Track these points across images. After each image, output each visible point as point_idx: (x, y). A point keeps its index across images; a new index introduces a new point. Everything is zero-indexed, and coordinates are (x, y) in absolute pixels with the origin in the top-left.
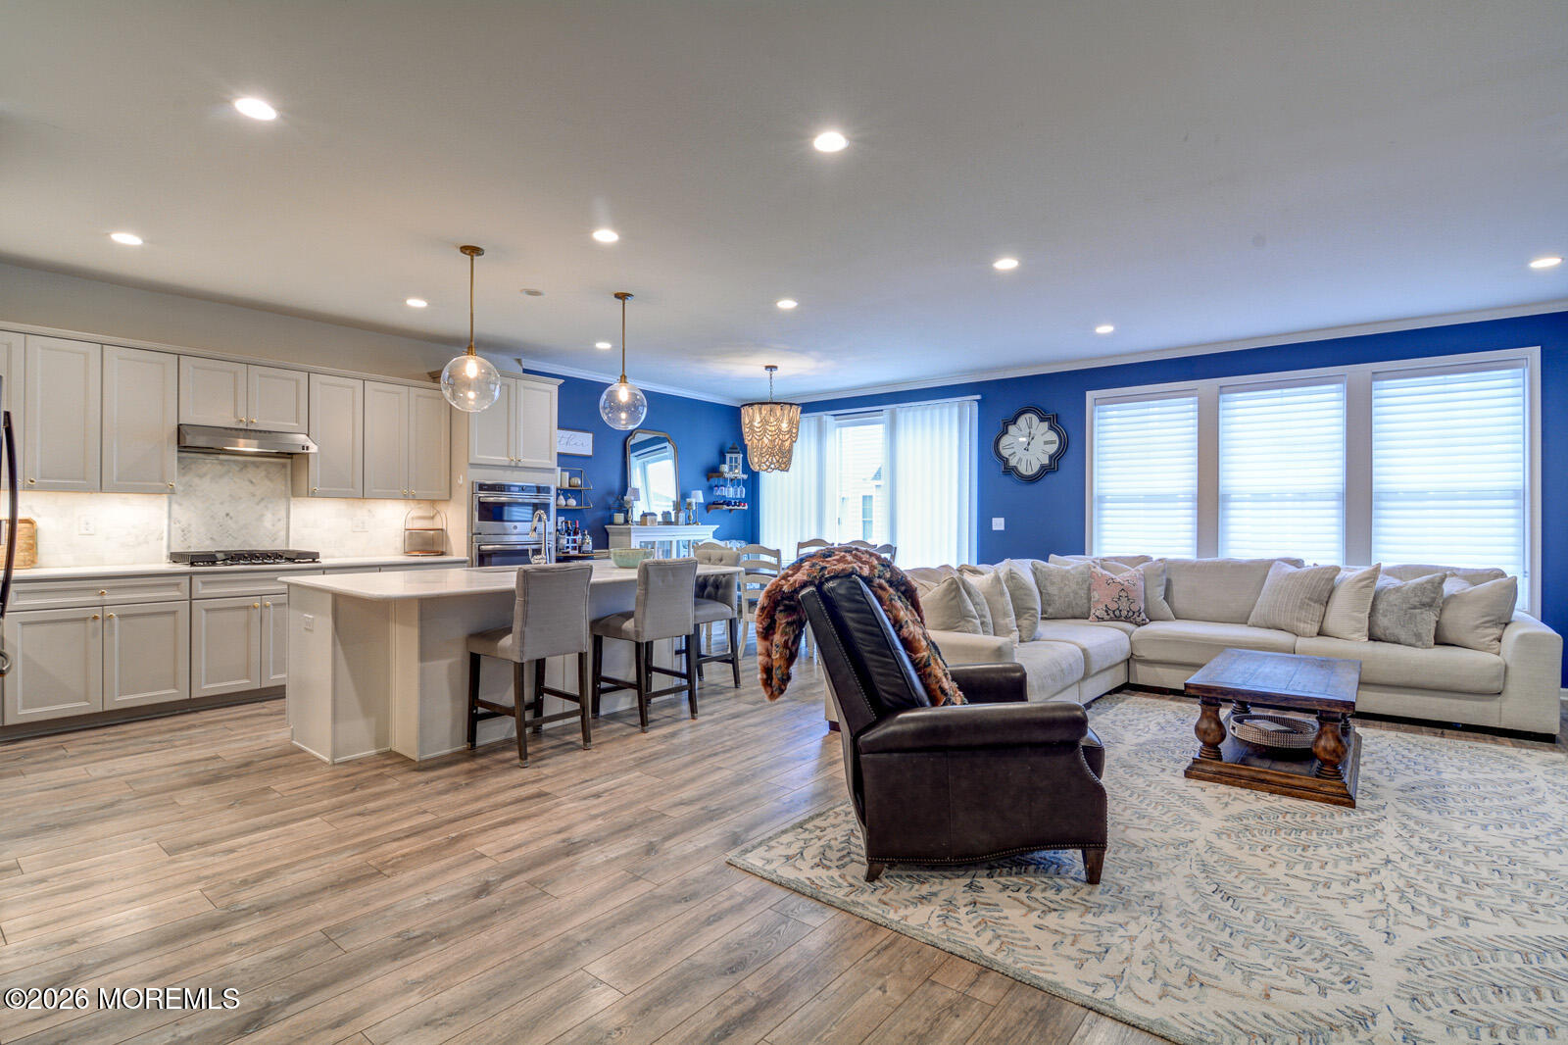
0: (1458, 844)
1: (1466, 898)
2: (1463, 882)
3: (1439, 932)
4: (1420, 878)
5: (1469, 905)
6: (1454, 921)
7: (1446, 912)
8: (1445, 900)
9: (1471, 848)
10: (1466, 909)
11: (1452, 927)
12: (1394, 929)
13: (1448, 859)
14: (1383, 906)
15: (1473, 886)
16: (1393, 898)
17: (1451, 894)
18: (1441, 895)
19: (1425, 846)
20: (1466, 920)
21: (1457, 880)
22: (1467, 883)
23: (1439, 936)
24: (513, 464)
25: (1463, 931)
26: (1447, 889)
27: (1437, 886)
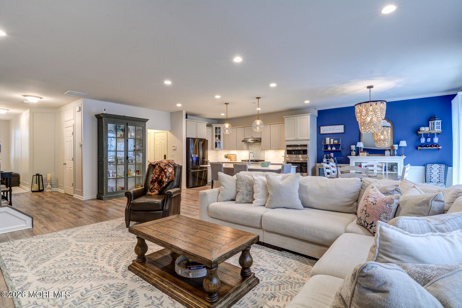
0: (87, 275)
1: (71, 259)
2: (74, 263)
3: (69, 250)
4: (84, 259)
5: (69, 258)
6: (69, 254)
7: (72, 254)
8: (74, 257)
9: (82, 276)
10: (68, 257)
11: (68, 252)
12: (78, 247)
13: (84, 268)
14: (84, 249)
15: (71, 264)
16: (84, 251)
17: (74, 259)
18: (76, 257)
19: (94, 269)
20: (66, 255)
21: (76, 263)
22: (73, 264)
23: (69, 249)
24: (296, 139)
25: (65, 252)
26: (76, 260)
27: (79, 259)
